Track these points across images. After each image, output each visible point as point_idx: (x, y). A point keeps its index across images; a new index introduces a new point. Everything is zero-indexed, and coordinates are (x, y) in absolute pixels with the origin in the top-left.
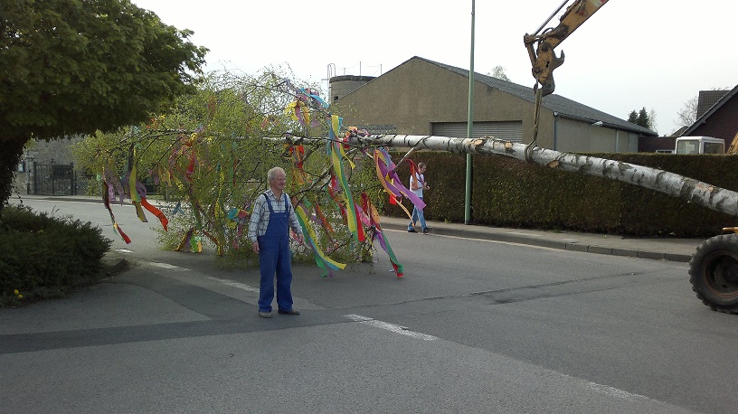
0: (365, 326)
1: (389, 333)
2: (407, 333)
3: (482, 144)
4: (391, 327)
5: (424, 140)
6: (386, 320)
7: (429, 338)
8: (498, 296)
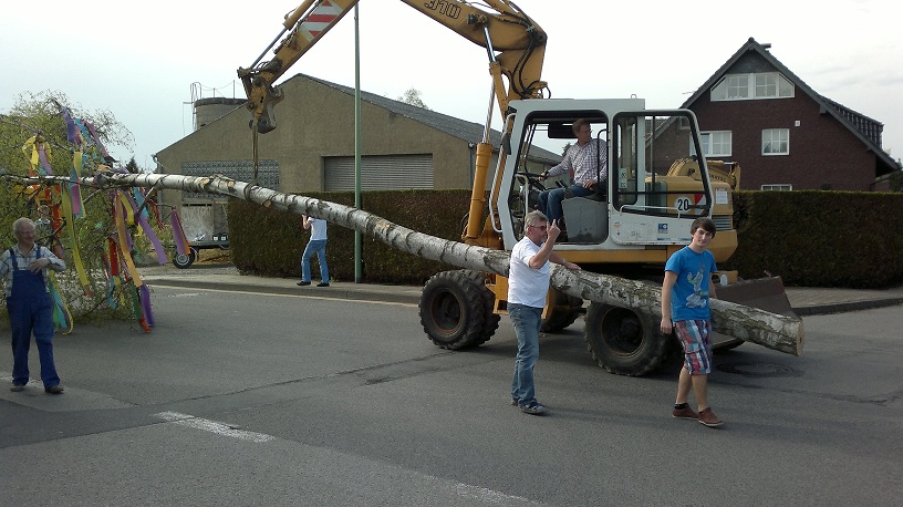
0: (179, 427)
1: (210, 435)
2: (235, 434)
3: (209, 184)
4: (214, 427)
5: (162, 179)
6: (212, 417)
7: (263, 438)
8: (373, 375)
